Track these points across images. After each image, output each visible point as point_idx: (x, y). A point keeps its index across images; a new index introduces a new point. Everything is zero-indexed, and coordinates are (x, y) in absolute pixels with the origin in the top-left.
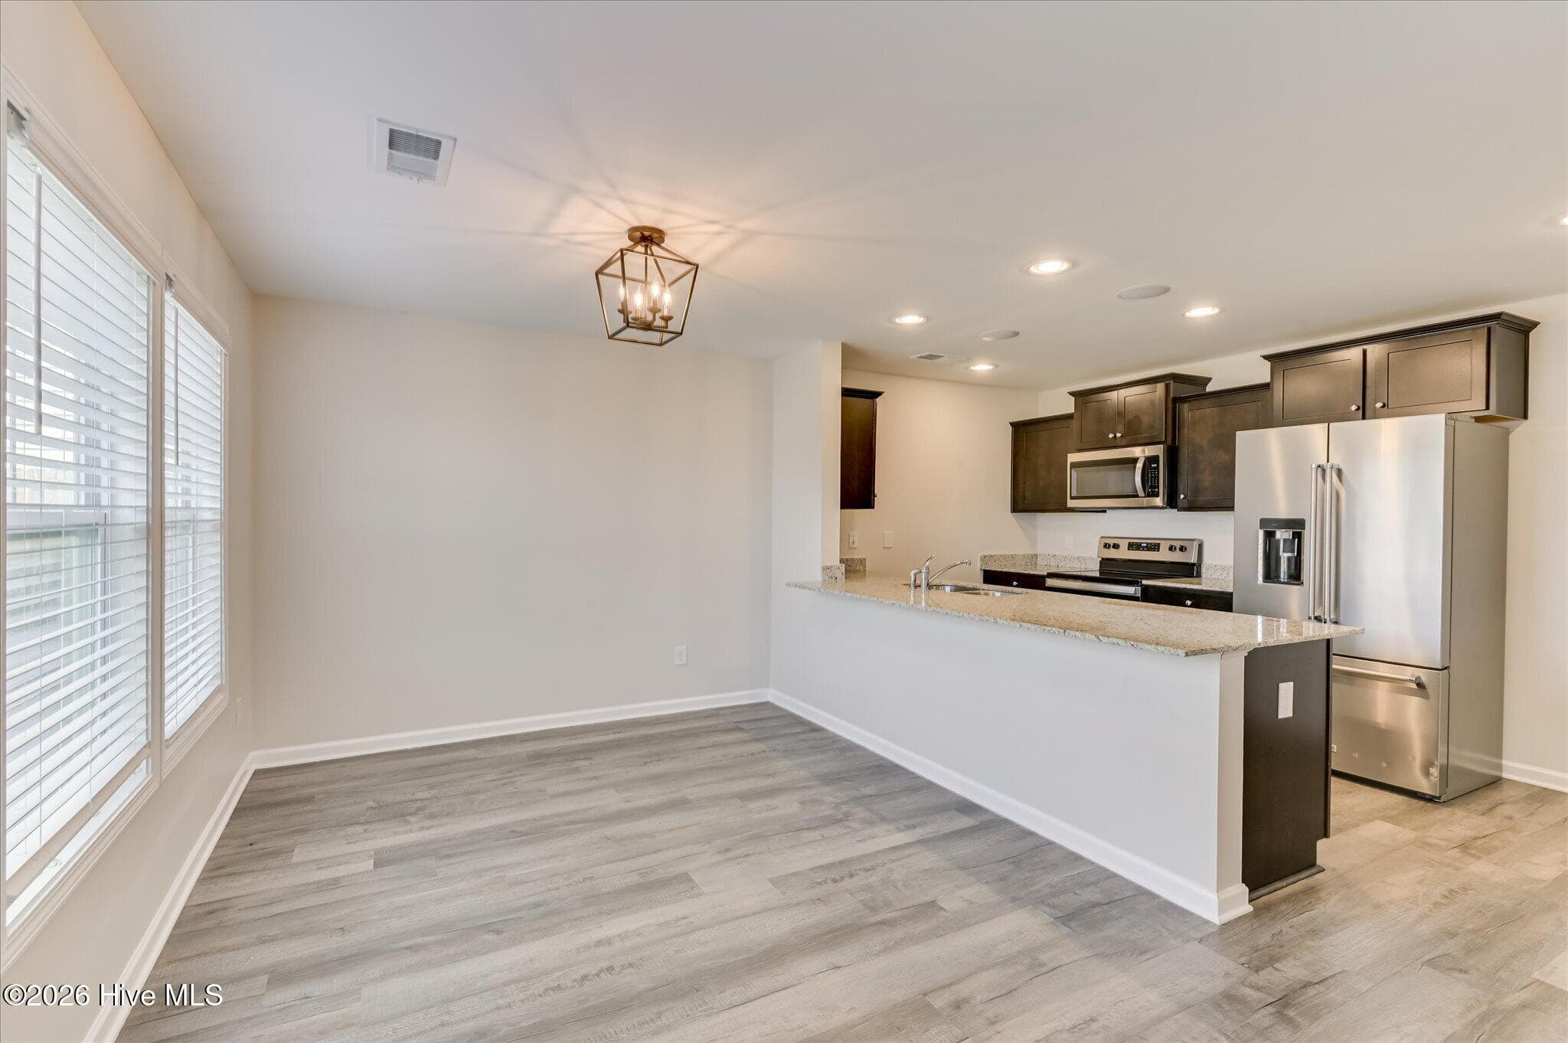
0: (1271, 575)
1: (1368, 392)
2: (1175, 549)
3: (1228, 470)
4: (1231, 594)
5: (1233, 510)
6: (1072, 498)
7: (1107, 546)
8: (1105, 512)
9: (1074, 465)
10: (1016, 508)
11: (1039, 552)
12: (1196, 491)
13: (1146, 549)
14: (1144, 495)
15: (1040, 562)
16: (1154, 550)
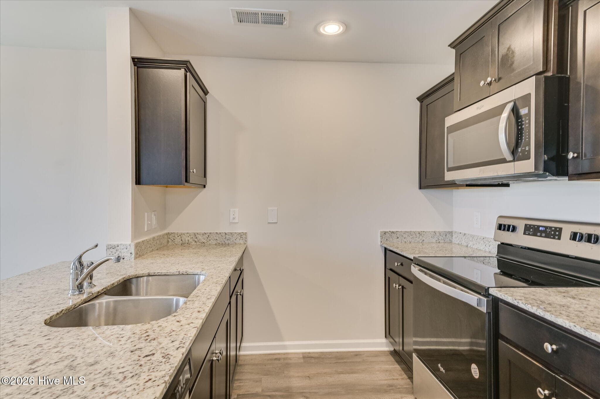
2: (582, 237)
7: (502, 227)
11: (455, 230)
12: (596, 145)
13: (543, 235)
14: (511, 159)
15: (454, 240)
16: (554, 238)
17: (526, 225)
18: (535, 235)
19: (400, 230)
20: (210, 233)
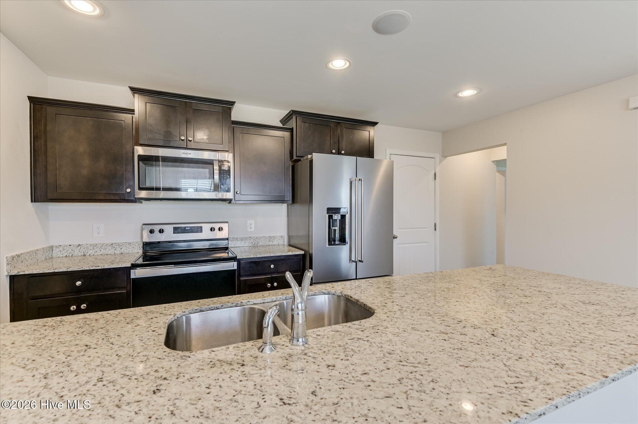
1: (340, 145)
2: (215, 229)
6: (140, 189)
13: (190, 231)
16: (198, 232)
17: (175, 227)
18: (183, 232)
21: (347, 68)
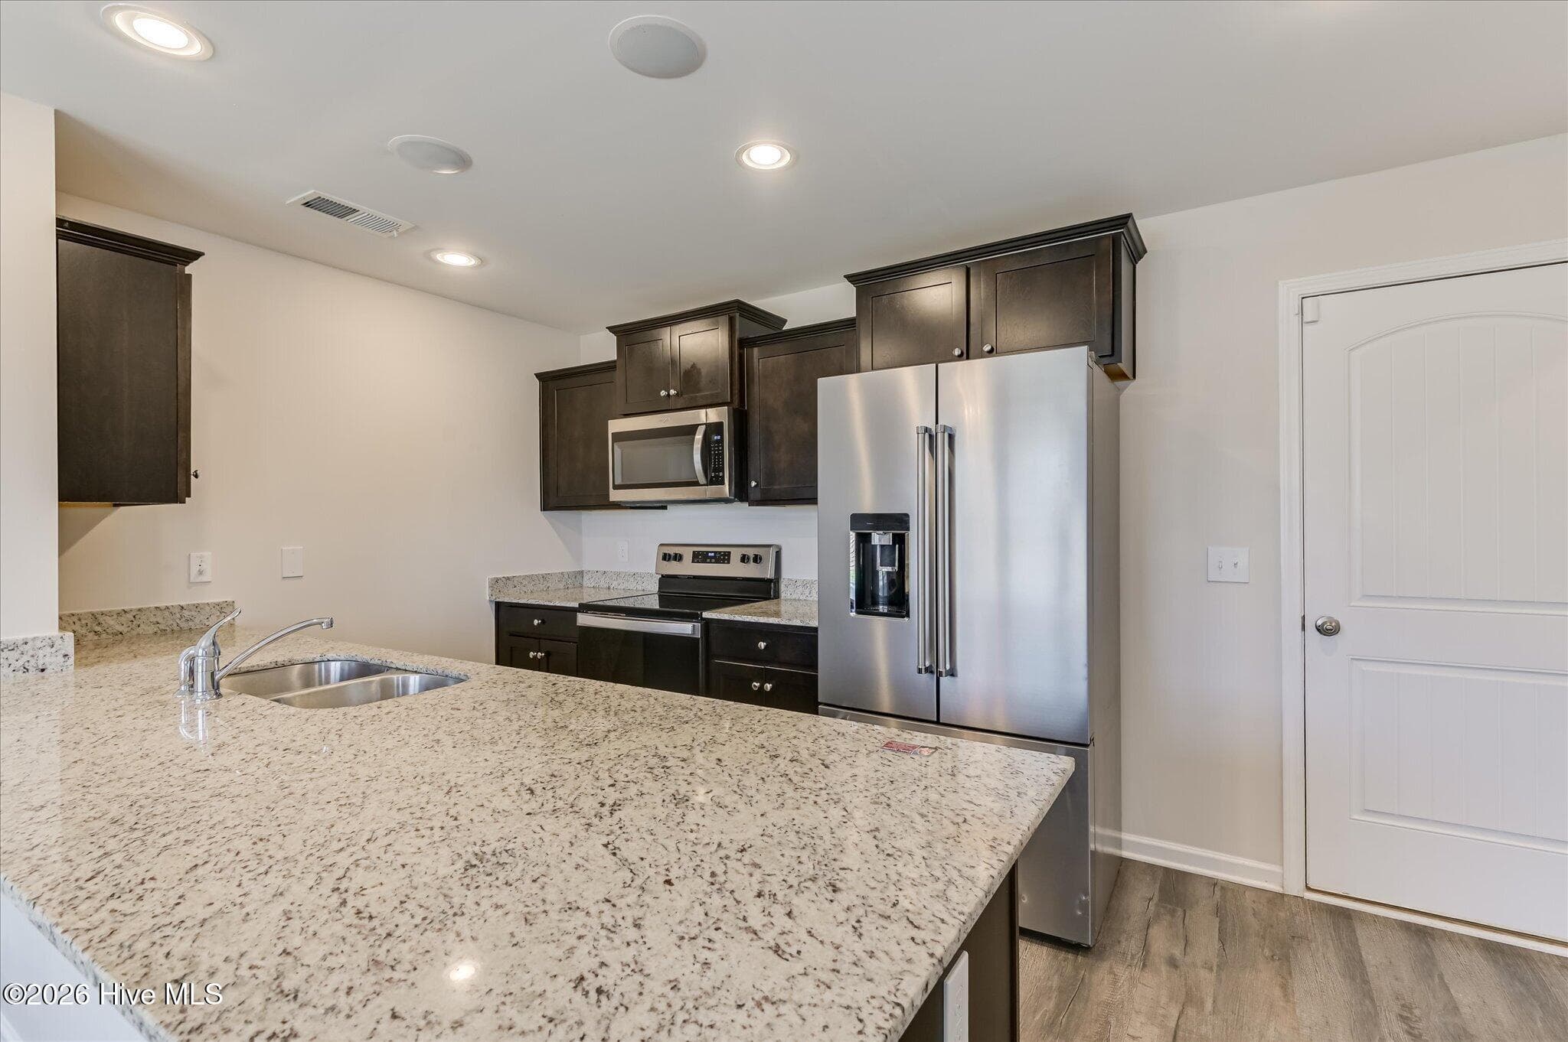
0: (865, 602)
1: (972, 328)
2: (748, 559)
3: (808, 445)
4: (816, 629)
5: (816, 503)
6: (616, 487)
7: (666, 557)
8: (665, 508)
9: (619, 437)
10: (546, 506)
11: (585, 568)
12: (771, 476)
13: (713, 560)
14: (705, 482)
15: (586, 582)
16: (724, 563)
17: (694, 552)
18: (704, 561)
19: (517, 575)
20: (139, 610)
21: (786, 168)
